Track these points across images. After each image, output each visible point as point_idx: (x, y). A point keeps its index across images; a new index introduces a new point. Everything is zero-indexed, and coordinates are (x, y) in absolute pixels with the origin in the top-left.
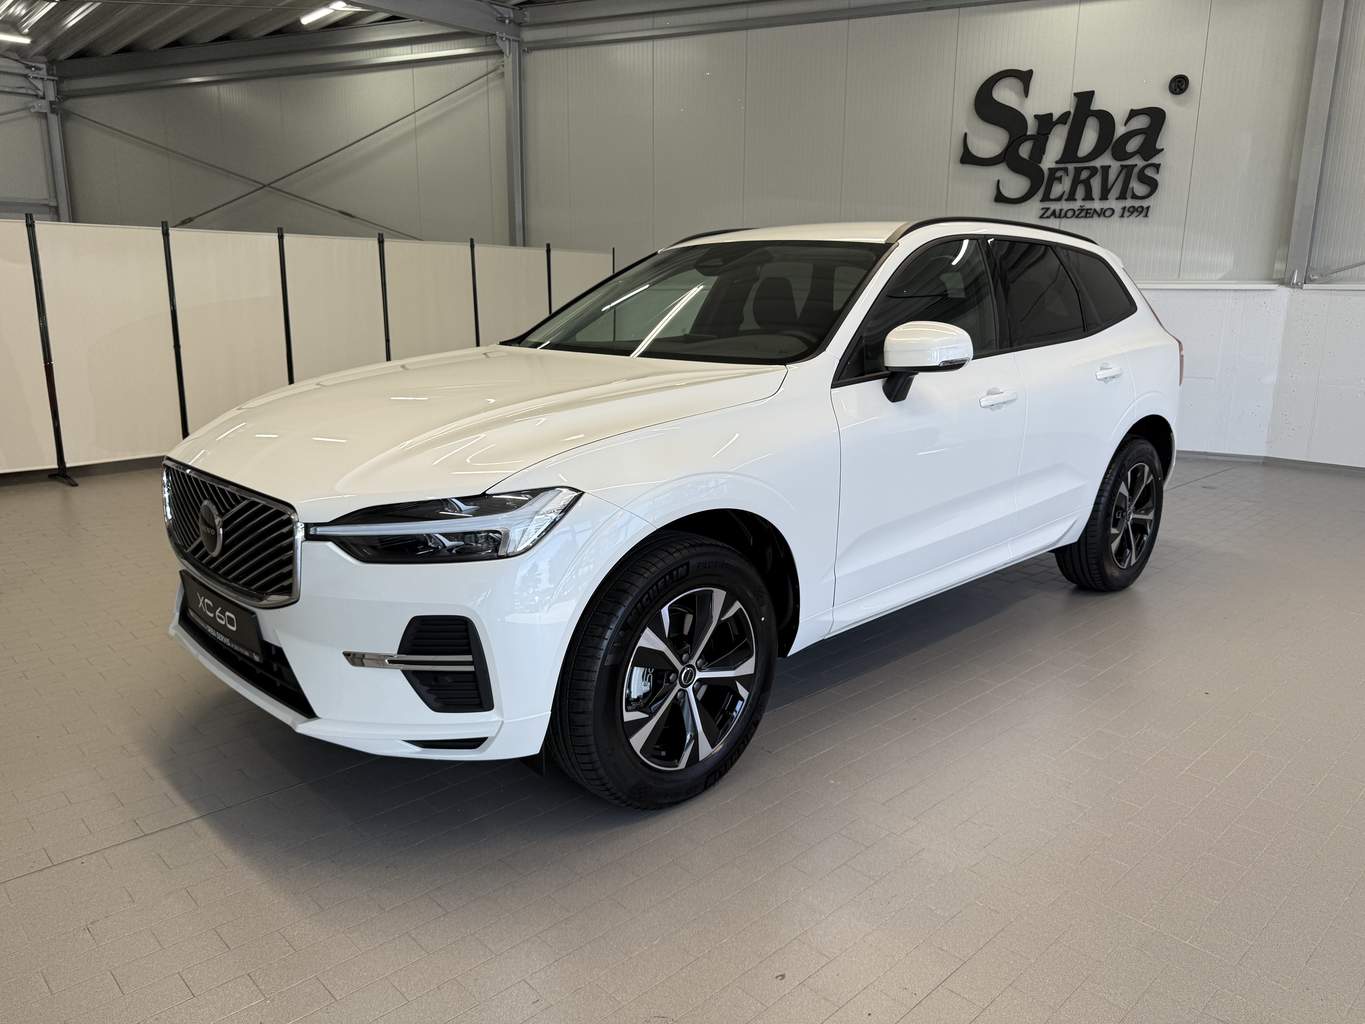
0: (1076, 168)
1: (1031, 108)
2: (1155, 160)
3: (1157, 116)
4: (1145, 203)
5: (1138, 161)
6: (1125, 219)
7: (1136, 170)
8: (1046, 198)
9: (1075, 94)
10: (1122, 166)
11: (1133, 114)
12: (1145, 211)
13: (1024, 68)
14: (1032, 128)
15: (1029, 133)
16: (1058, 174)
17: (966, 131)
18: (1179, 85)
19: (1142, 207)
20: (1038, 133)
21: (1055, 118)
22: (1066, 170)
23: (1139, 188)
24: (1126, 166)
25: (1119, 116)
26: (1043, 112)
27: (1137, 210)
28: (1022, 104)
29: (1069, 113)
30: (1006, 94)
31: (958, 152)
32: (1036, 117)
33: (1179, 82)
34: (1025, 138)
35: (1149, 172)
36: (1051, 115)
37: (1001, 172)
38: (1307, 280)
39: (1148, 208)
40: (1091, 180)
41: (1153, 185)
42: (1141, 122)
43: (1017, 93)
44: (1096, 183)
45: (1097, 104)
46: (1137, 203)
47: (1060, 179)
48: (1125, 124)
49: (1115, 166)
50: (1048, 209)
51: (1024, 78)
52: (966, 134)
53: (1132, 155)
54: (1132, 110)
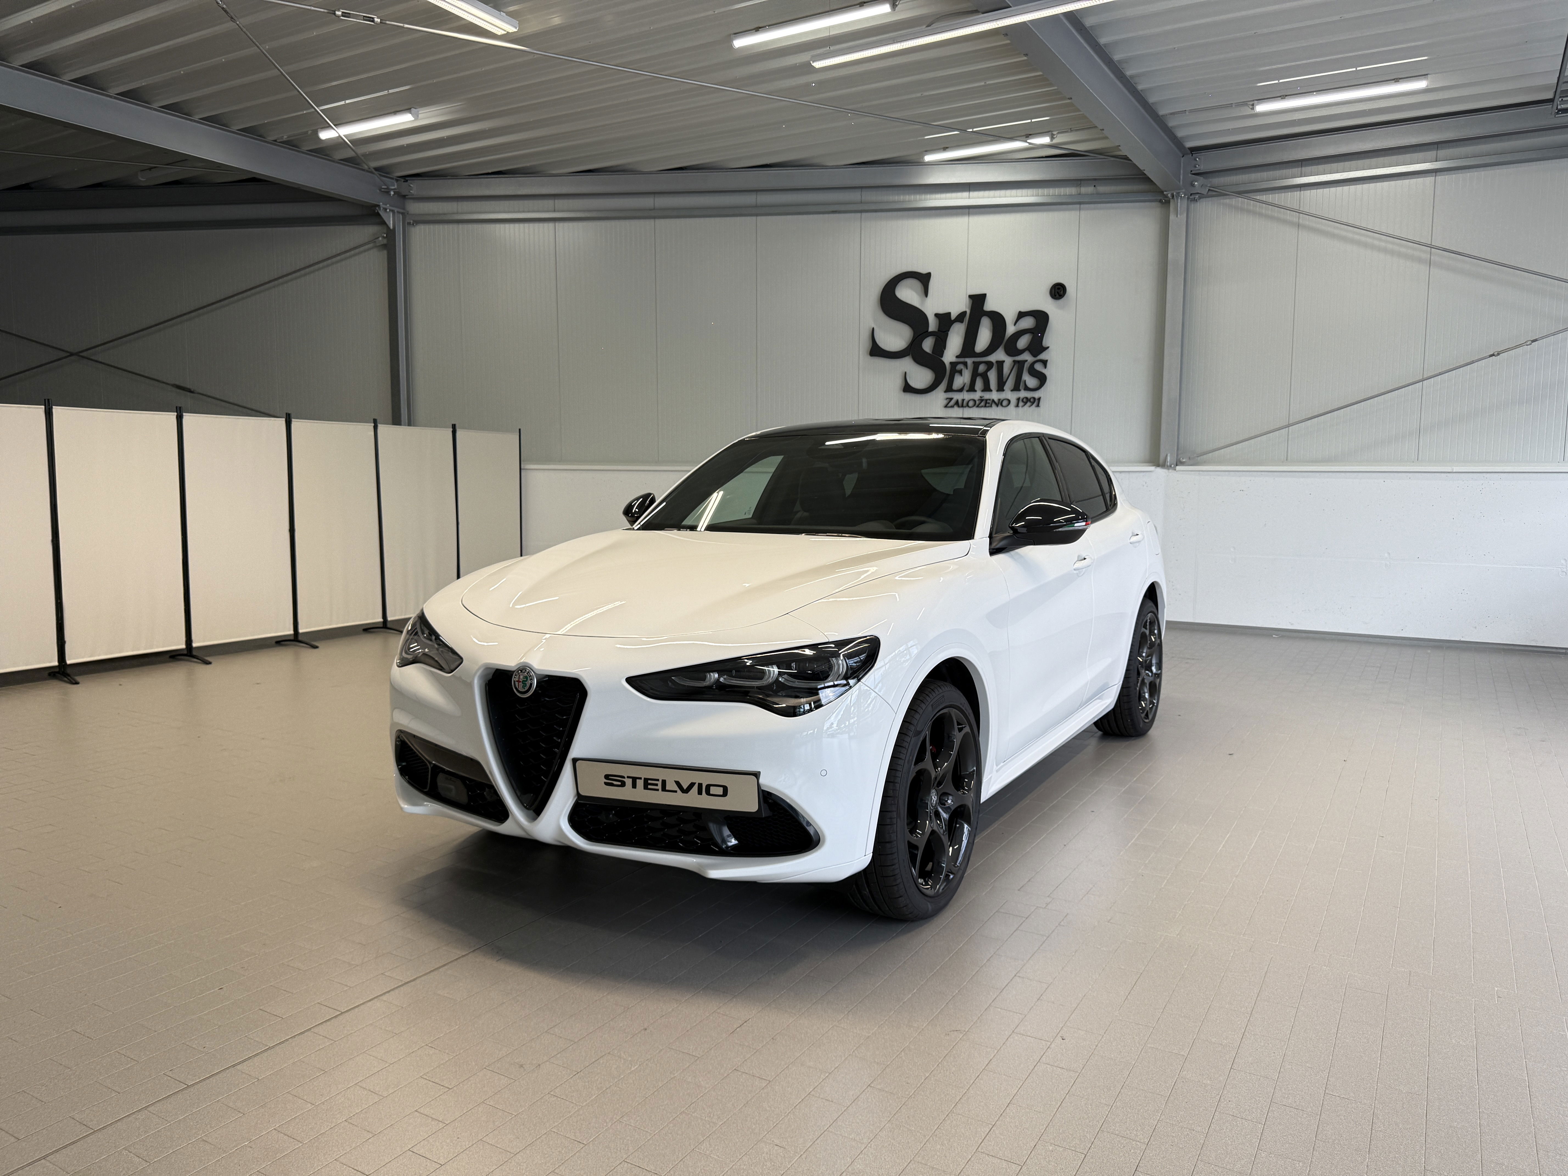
0: (974, 362)
1: (931, 307)
2: (1042, 356)
3: (1041, 318)
4: (1036, 395)
5: (1027, 357)
6: (1020, 409)
7: (1027, 366)
8: (949, 389)
9: (971, 297)
10: (1014, 361)
11: (1021, 315)
12: (1036, 401)
13: (924, 271)
14: (933, 325)
15: (930, 329)
16: (959, 367)
17: (873, 326)
18: (1058, 291)
19: (1034, 398)
20: (939, 330)
21: (953, 317)
22: (965, 364)
23: (1031, 382)
24: (1019, 362)
25: (1009, 317)
26: (941, 311)
27: (1030, 402)
28: (923, 303)
29: (964, 313)
30: (907, 293)
31: (866, 345)
32: (937, 315)
33: (1059, 289)
34: (927, 334)
35: (1039, 367)
36: (950, 313)
37: (907, 364)
38: (1179, 463)
39: (1039, 399)
40: (989, 374)
41: (1042, 379)
42: (1028, 323)
43: (916, 292)
44: (992, 376)
45: (990, 305)
46: (1029, 395)
47: (960, 372)
48: (1015, 324)
49: (1008, 361)
50: (951, 399)
51: (924, 279)
52: (873, 329)
53: (1021, 352)
54: (1020, 312)
